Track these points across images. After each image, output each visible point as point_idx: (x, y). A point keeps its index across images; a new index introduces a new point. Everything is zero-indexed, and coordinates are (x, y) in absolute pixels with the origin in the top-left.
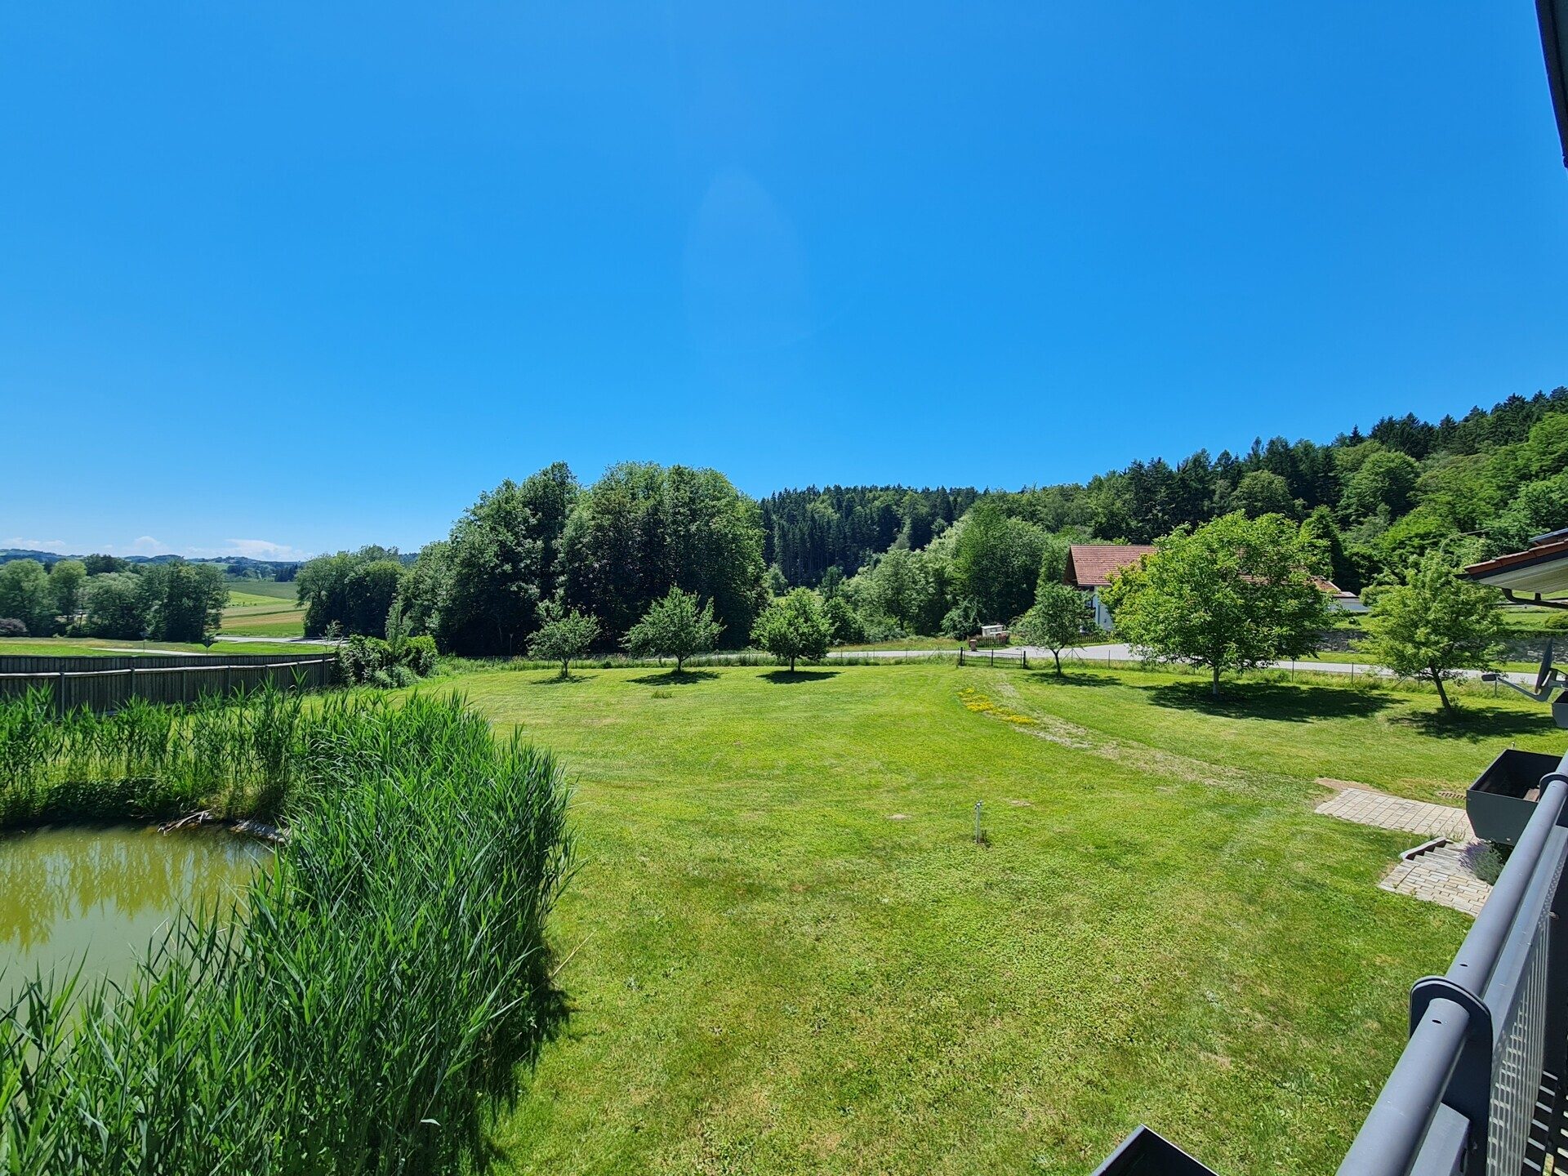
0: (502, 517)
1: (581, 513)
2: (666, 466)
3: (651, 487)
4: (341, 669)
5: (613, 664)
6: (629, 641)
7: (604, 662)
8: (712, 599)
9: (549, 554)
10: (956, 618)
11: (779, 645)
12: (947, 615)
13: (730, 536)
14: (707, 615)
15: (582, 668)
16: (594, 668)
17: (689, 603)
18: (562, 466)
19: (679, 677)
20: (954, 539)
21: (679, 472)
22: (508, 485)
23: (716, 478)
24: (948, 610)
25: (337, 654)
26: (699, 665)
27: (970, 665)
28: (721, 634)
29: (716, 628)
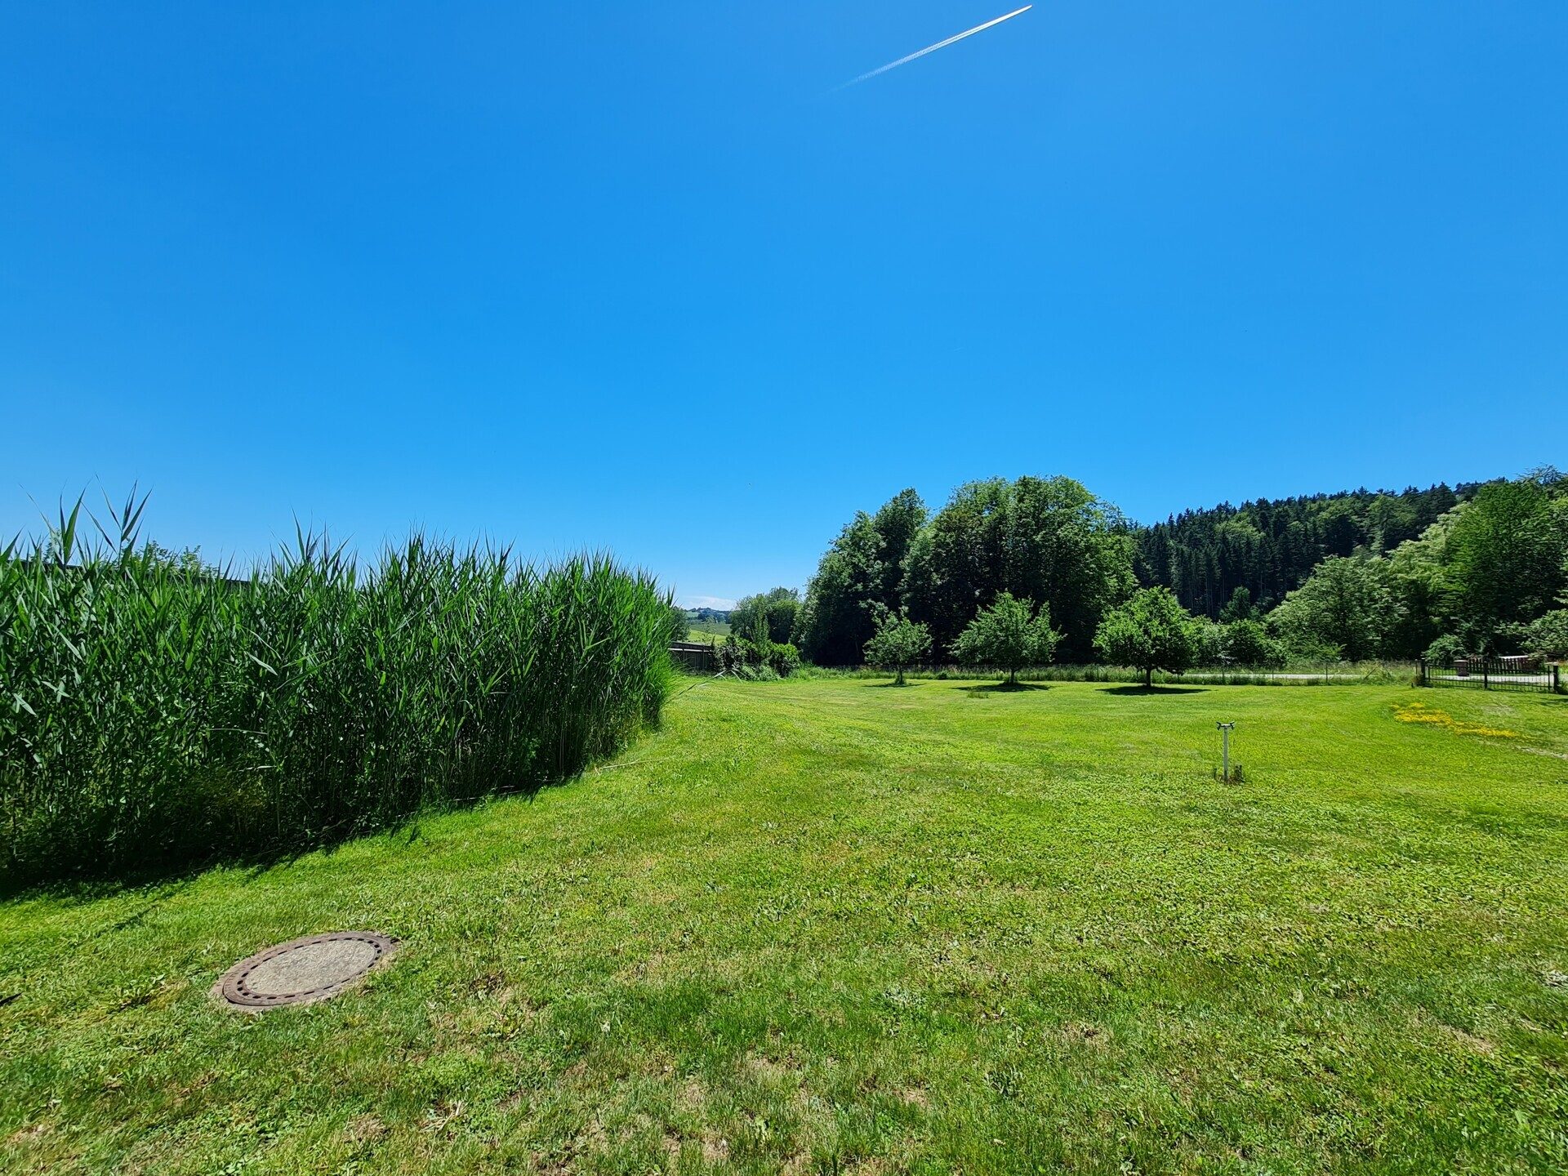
0: (856, 542)
1: (926, 532)
2: (1011, 480)
3: (994, 499)
4: (715, 659)
5: (949, 675)
6: (958, 648)
7: (937, 675)
8: (1047, 603)
9: (897, 573)
10: (1452, 648)
12: (1435, 644)
13: (1082, 544)
14: (1043, 621)
15: (918, 678)
16: (931, 678)
17: (1021, 610)
18: (910, 492)
19: (1010, 686)
20: (1442, 539)
21: (1025, 483)
22: (861, 516)
23: (1067, 485)
24: (1436, 635)
25: (712, 647)
26: (1038, 679)
28: (1059, 644)
29: (1053, 637)
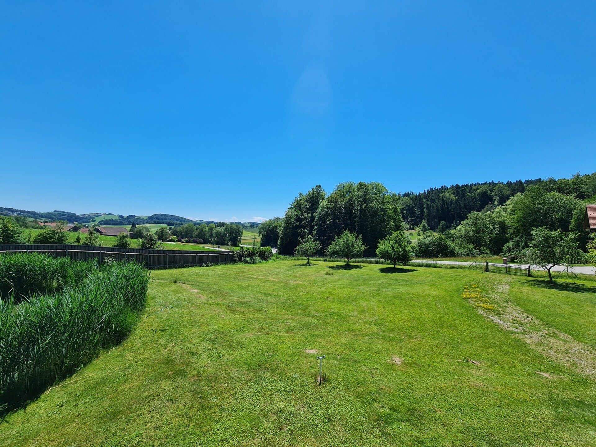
0: (298, 205)
1: (323, 203)
2: (356, 183)
3: (350, 190)
4: (234, 257)
5: (327, 260)
6: (328, 251)
7: (324, 259)
8: (361, 235)
9: (313, 218)
10: (511, 246)
11: (386, 255)
12: (506, 245)
13: (380, 209)
14: (360, 242)
15: (317, 261)
16: (321, 261)
17: (351, 237)
18: (319, 186)
19: (348, 267)
21: (361, 184)
22: (301, 194)
23: (376, 185)
25: (233, 252)
26: (359, 262)
27: (492, 272)
28: (365, 250)
29: (363, 248)
